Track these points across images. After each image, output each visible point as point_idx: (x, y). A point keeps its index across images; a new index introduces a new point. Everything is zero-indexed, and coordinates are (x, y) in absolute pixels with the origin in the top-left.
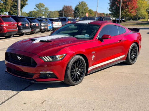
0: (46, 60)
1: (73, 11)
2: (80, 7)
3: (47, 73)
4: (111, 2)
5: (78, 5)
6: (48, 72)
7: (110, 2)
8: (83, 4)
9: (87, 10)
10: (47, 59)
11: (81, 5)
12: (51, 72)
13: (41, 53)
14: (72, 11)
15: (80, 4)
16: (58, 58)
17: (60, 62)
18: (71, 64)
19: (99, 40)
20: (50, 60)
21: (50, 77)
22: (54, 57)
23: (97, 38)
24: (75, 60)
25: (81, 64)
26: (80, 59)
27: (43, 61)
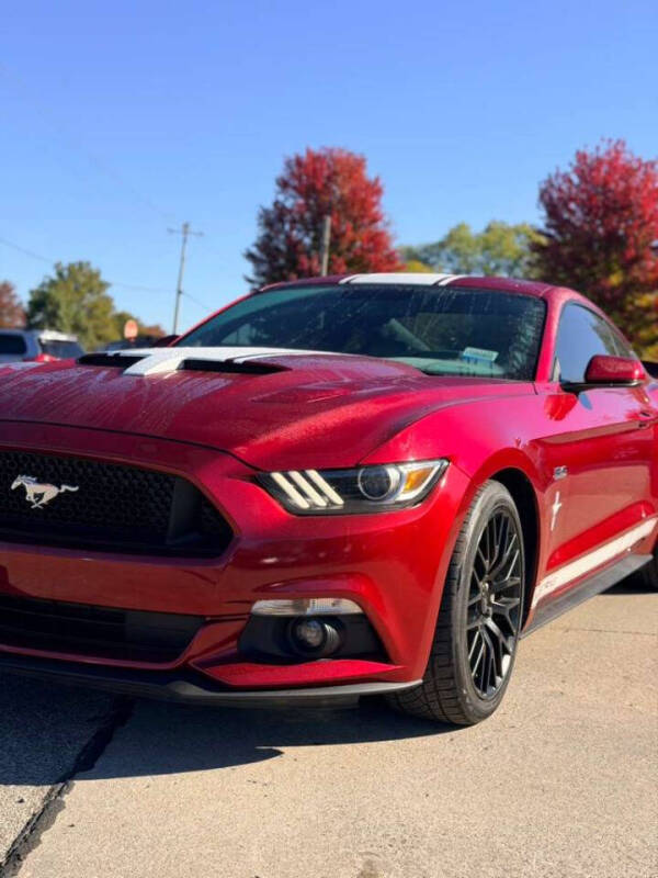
0: (303, 504)
1: (19, 312)
2: (60, 296)
3: (309, 611)
4: (263, 274)
5: (53, 284)
6: (322, 605)
7: (258, 274)
8: (82, 279)
9: (105, 313)
10: (309, 492)
11: (72, 286)
12: (349, 607)
13: (264, 439)
14: (12, 312)
15: (60, 274)
16: (397, 489)
17: (414, 519)
18: (471, 547)
19: (567, 387)
20: (331, 503)
21: (334, 647)
22: (359, 479)
23: (556, 378)
24: (489, 512)
25: (507, 554)
26: (505, 514)
27: (280, 508)
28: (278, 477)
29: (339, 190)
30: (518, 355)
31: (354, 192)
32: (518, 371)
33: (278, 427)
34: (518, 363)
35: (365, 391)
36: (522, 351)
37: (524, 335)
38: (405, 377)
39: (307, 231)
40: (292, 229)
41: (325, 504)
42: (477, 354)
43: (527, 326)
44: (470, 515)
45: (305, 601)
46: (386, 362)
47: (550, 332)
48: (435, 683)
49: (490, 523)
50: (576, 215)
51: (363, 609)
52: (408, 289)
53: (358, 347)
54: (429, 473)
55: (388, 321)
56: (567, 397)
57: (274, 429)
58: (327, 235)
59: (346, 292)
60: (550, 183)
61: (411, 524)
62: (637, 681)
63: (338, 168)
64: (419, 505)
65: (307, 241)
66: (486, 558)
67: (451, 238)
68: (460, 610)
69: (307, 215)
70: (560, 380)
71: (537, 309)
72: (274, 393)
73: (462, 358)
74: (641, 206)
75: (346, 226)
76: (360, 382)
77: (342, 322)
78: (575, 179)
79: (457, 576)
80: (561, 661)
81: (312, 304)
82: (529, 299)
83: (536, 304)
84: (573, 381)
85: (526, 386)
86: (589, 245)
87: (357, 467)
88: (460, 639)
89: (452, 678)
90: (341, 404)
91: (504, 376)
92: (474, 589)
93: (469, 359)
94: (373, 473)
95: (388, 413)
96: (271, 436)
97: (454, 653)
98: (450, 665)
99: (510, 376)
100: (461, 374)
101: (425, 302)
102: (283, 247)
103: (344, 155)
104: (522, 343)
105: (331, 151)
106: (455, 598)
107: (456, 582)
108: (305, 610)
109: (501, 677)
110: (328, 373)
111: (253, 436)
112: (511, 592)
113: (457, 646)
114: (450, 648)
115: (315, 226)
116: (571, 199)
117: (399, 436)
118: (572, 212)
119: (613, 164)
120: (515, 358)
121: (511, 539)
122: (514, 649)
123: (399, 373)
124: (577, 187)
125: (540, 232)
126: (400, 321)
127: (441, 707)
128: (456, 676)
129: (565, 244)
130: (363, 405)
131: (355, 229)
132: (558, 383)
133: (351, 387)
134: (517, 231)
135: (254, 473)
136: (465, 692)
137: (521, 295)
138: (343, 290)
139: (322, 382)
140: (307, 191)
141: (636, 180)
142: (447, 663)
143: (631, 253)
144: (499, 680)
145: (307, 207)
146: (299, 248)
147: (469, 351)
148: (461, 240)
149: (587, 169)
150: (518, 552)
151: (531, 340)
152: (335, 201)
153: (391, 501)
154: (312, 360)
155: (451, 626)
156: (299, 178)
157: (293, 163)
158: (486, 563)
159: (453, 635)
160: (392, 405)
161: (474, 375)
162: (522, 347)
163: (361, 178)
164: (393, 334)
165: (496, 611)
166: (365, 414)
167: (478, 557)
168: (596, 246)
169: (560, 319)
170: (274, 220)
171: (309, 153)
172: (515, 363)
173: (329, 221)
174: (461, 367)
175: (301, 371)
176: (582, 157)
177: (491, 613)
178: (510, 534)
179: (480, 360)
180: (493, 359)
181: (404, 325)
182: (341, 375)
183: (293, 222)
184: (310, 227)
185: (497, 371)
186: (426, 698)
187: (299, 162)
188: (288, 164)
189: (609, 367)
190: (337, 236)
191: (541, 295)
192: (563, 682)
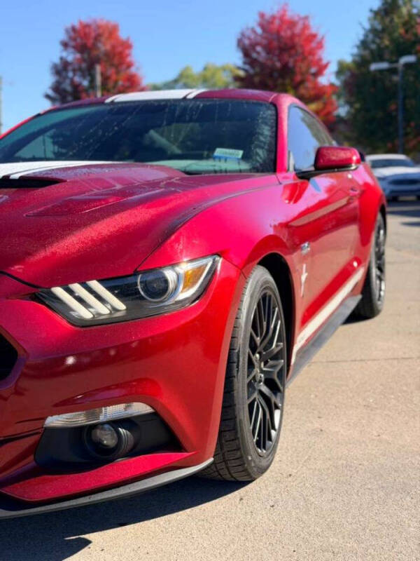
0: (86, 314)
3: (102, 418)
6: (114, 411)
10: (91, 302)
12: (140, 409)
13: (42, 254)
16: (176, 289)
17: (194, 316)
18: (245, 331)
19: (300, 175)
20: (115, 310)
21: (129, 448)
22: (139, 283)
23: (291, 169)
24: (258, 296)
25: (272, 326)
26: (269, 292)
27: (64, 322)
28: (59, 291)
29: (104, 47)
30: (260, 152)
31: (114, 47)
32: (261, 165)
33: (53, 242)
34: (261, 158)
35: (136, 197)
36: (263, 148)
37: (262, 134)
38: (170, 178)
39: (84, 76)
40: (75, 75)
41: (108, 312)
42: (226, 153)
43: (263, 126)
44: (242, 301)
45: (97, 410)
46: (151, 166)
47: (282, 129)
48: (223, 455)
49: (259, 305)
50: (260, 54)
51: (153, 408)
52: (163, 103)
53: (127, 153)
54: (204, 269)
55: (147, 131)
56: (302, 183)
57: (51, 244)
58: (99, 79)
59: (112, 110)
60: (243, 35)
61: (192, 321)
62: (377, 408)
63: (101, 31)
64: (197, 301)
65: (85, 83)
66: (257, 336)
67: (181, 76)
68: (241, 389)
69: (84, 65)
70: (295, 170)
71: (269, 112)
72: (49, 206)
73: (214, 158)
74: (302, 46)
75: (111, 71)
76: (130, 188)
77: (111, 134)
78: (259, 31)
79: (236, 360)
80: (312, 396)
81: (84, 121)
82: (261, 105)
83: (268, 109)
84: (304, 170)
85: (270, 177)
86: (271, 75)
87: (135, 274)
88: (243, 414)
89: (238, 449)
90: (116, 212)
91: (250, 170)
92: (251, 365)
93: (220, 158)
94: (150, 277)
95: (160, 217)
96: (48, 251)
97: (239, 429)
98: (236, 438)
99: (256, 170)
100: (215, 172)
101: (177, 113)
102: (69, 88)
103: (105, 22)
104: (262, 142)
105: (95, 21)
106: (235, 380)
107: (235, 365)
108: (98, 418)
109: (275, 430)
110: (99, 181)
111: (30, 254)
112: (276, 357)
113: (240, 420)
114: (235, 424)
115: (89, 72)
116: (257, 44)
117: (173, 237)
118: (258, 53)
119: (282, 19)
120: (257, 154)
121: (274, 312)
122: (282, 403)
123: (163, 175)
124: (261, 36)
125: (239, 68)
126: (157, 132)
127: (230, 473)
128: (241, 446)
129: (256, 74)
130: (135, 212)
131: (118, 73)
132: (294, 173)
133: (123, 193)
134: (224, 69)
135: (34, 290)
136: (250, 458)
137: (255, 101)
138: (109, 108)
139: (96, 191)
140: (82, 49)
141: (297, 30)
142: (233, 438)
143: (298, 78)
144: (273, 433)
145: (83, 60)
146: (80, 89)
147: (219, 152)
148: (187, 77)
149: (266, 24)
150: (279, 322)
151: (269, 138)
152: (101, 55)
153: (171, 301)
154: (85, 170)
155: (235, 405)
156: (74, 39)
157: (70, 31)
158: (258, 340)
159: (237, 413)
160: (162, 209)
161: (226, 171)
162: (262, 145)
163: (117, 39)
164: (153, 142)
165: (267, 377)
166: (138, 219)
167: (252, 337)
168: (276, 74)
169: (288, 119)
170: (61, 69)
171: (81, 23)
172: (258, 158)
173: (98, 69)
174: (215, 166)
175: (74, 182)
176: (262, 15)
177: (263, 379)
178: (274, 308)
179: (228, 159)
180: (240, 156)
181: (162, 135)
182: (112, 182)
183: (74, 71)
184: (87, 73)
185: (245, 166)
186: (216, 467)
187: (74, 29)
188: (67, 31)
189: (333, 155)
190: (105, 79)
191: (270, 100)
192: (319, 417)
